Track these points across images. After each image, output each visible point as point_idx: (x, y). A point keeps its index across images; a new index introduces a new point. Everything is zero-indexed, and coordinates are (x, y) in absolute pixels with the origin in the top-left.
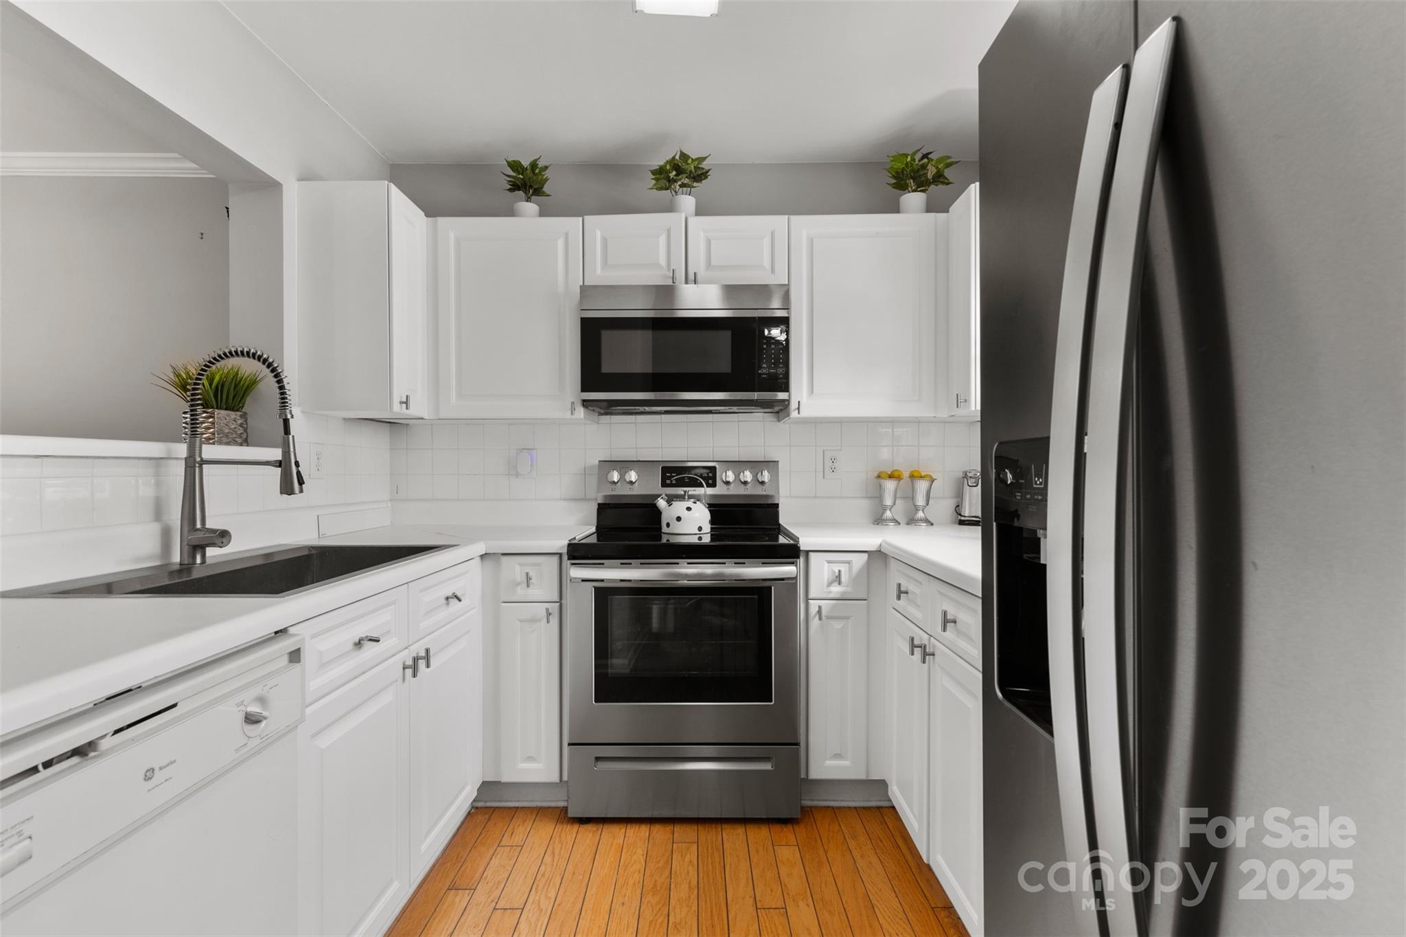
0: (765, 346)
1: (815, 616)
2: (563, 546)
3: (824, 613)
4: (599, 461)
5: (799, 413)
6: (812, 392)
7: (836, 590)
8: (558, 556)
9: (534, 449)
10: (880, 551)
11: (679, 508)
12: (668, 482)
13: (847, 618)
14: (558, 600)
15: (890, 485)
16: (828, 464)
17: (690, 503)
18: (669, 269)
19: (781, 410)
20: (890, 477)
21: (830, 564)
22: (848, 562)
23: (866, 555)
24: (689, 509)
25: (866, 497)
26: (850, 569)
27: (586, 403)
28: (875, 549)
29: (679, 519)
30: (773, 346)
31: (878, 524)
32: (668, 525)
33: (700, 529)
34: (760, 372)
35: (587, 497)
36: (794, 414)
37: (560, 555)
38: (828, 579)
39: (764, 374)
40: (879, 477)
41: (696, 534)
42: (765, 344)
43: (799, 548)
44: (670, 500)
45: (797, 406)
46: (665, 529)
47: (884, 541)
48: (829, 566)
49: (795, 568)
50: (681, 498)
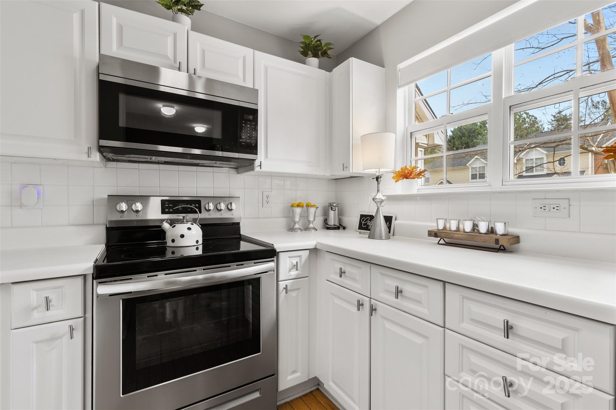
0: (244, 125)
1: (283, 290)
2: (88, 269)
3: (288, 288)
4: (108, 195)
5: (261, 169)
6: (267, 157)
7: (294, 273)
8: (82, 277)
9: (41, 185)
10: (316, 248)
11: (181, 228)
12: (167, 210)
13: (299, 289)
14: (82, 316)
15: (298, 210)
16: (265, 199)
17: (189, 225)
18: (175, 61)
19: (249, 165)
20: (297, 206)
21: (290, 259)
22: (300, 256)
23: (308, 251)
24: (189, 229)
25: (284, 217)
26: (301, 260)
27: (101, 149)
28: (313, 248)
29: (182, 236)
30: (248, 126)
31: (292, 231)
32: (173, 241)
33: (197, 242)
34: (240, 140)
35: (95, 222)
36: (257, 169)
37: (85, 276)
38: (289, 268)
39: (244, 142)
40: (292, 206)
41: (195, 246)
42: (244, 123)
43: (276, 250)
44: (172, 223)
45: (260, 164)
46: (169, 243)
47: (317, 243)
48: (289, 260)
49: (273, 263)
50: (181, 221)
